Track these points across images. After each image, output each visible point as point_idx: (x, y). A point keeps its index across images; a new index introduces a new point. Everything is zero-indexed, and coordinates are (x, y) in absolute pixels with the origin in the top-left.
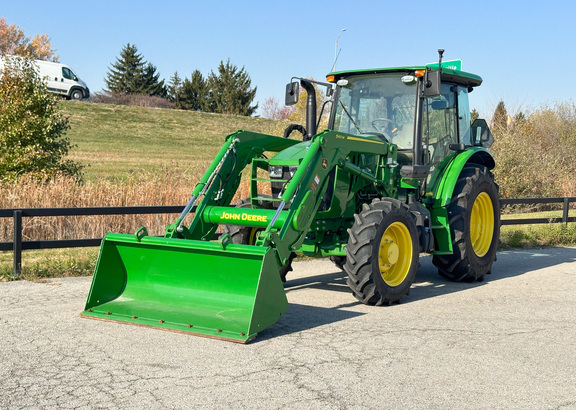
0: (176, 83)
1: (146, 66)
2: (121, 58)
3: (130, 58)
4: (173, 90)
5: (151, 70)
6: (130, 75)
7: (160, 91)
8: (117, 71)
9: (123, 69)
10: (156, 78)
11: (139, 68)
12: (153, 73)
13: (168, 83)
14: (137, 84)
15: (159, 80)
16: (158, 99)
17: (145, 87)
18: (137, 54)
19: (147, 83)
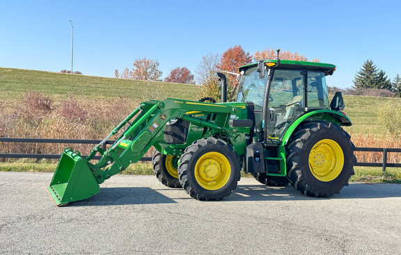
0: (398, 81)
1: (379, 71)
2: (363, 68)
3: (369, 68)
4: (395, 86)
5: (382, 74)
6: (368, 77)
7: (388, 86)
8: (360, 76)
9: (364, 75)
10: (385, 79)
11: (374, 73)
12: (383, 75)
13: (392, 81)
14: (372, 83)
15: (387, 80)
16: (386, 91)
17: (377, 84)
18: (373, 65)
19: (379, 82)
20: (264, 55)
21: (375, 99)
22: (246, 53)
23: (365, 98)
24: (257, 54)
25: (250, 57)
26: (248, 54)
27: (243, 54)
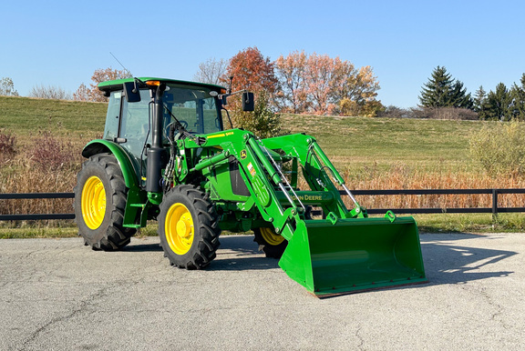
0: (481, 96)
1: (455, 82)
2: (432, 79)
3: (440, 78)
4: (478, 102)
5: (459, 86)
6: (439, 91)
7: (468, 103)
8: (429, 89)
9: (434, 88)
10: (463, 92)
11: (447, 85)
12: (460, 88)
13: (474, 96)
14: (445, 99)
15: (466, 94)
16: (465, 110)
17: (452, 101)
18: (446, 74)
19: (455, 98)
20: (291, 62)
21: (455, 123)
22: (265, 58)
23: (443, 123)
24: (282, 60)
25: (270, 65)
26: (268, 60)
27: (261, 59)
